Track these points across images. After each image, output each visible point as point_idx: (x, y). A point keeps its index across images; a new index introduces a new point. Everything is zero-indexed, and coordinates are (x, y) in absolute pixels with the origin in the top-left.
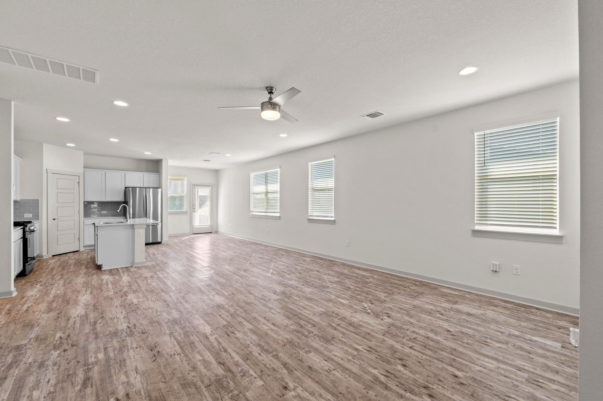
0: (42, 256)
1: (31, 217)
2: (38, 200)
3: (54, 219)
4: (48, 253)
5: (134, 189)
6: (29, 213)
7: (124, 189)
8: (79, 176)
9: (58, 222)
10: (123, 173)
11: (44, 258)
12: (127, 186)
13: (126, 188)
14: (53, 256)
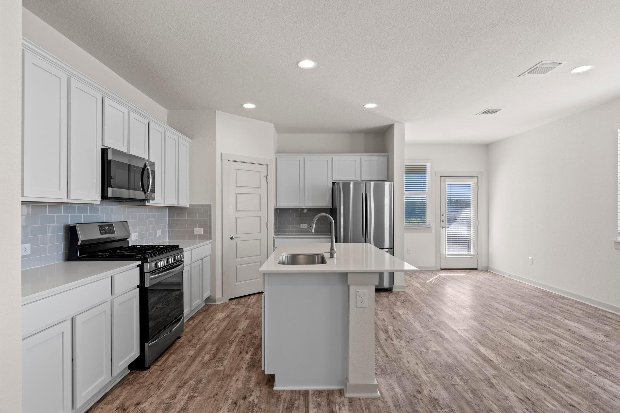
0: (215, 301)
1: (202, 234)
2: (209, 206)
3: (232, 238)
4: (222, 296)
5: (346, 185)
6: (200, 227)
7: (331, 185)
8: (267, 165)
9: (238, 242)
10: (328, 157)
11: (217, 304)
12: (336, 179)
13: (333, 183)
14: (230, 300)
